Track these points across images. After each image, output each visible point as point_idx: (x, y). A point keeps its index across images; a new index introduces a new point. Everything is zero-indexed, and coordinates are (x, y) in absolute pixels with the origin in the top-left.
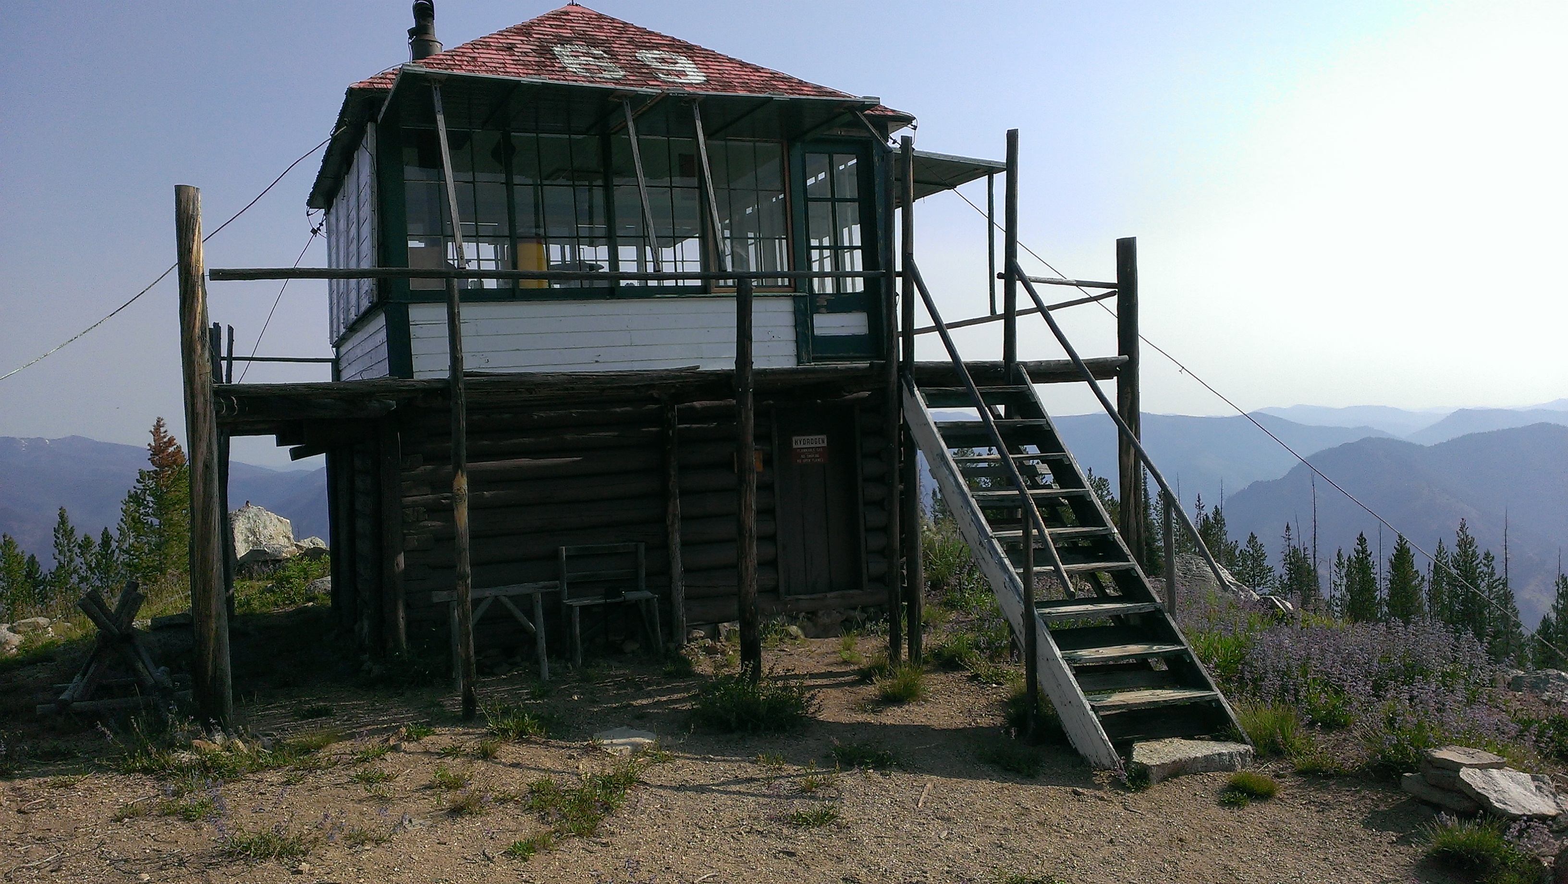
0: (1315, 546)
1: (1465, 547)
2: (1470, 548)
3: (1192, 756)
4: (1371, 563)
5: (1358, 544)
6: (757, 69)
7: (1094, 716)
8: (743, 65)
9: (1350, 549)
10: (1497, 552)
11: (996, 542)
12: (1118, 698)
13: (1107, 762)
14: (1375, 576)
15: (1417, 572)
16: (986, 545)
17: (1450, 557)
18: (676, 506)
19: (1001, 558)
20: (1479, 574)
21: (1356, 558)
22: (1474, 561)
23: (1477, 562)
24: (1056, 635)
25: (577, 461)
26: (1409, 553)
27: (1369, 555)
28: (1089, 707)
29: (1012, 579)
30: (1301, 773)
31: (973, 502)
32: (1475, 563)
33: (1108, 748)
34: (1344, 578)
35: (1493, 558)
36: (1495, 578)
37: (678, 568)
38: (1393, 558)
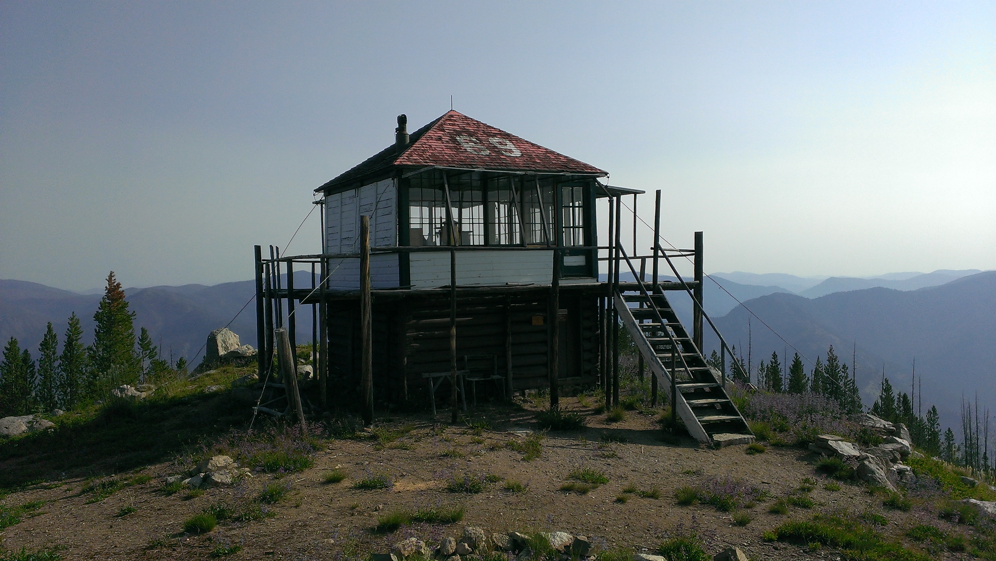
0: (749, 359)
1: (832, 361)
2: (835, 362)
3: (735, 438)
4: (780, 369)
5: (772, 358)
6: (539, 147)
7: (700, 424)
8: (533, 145)
9: (767, 362)
10: (849, 365)
11: (658, 358)
12: (706, 418)
13: (705, 440)
14: (782, 377)
15: (805, 375)
16: (655, 360)
17: (824, 367)
18: (510, 339)
19: (661, 365)
20: (840, 377)
21: (771, 366)
22: (837, 369)
23: (839, 370)
24: (683, 395)
25: (470, 319)
26: (801, 364)
27: (779, 365)
28: (698, 421)
29: (666, 373)
30: (773, 445)
31: (648, 343)
32: (837, 371)
33: (706, 435)
34: (764, 377)
35: (848, 368)
36: (848, 379)
37: (510, 365)
38: (792, 366)
